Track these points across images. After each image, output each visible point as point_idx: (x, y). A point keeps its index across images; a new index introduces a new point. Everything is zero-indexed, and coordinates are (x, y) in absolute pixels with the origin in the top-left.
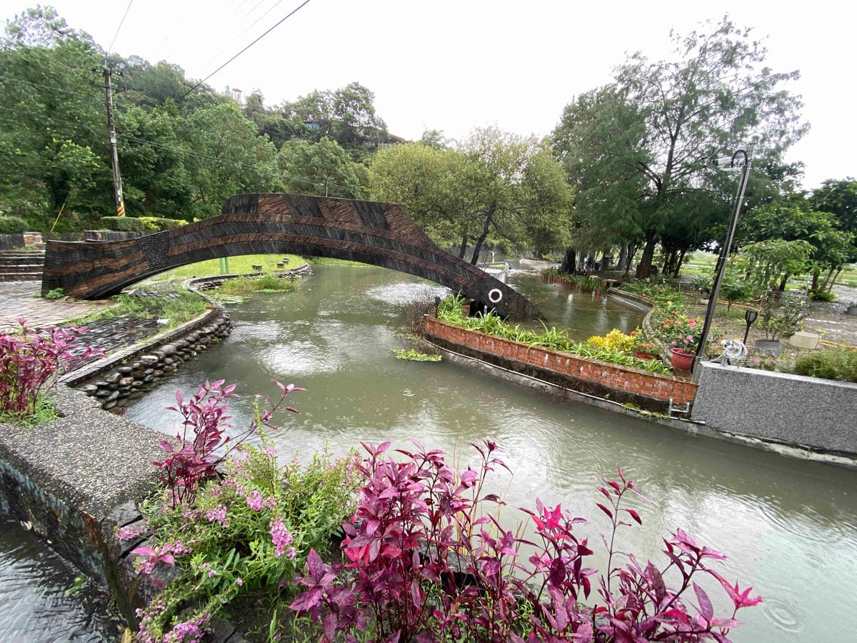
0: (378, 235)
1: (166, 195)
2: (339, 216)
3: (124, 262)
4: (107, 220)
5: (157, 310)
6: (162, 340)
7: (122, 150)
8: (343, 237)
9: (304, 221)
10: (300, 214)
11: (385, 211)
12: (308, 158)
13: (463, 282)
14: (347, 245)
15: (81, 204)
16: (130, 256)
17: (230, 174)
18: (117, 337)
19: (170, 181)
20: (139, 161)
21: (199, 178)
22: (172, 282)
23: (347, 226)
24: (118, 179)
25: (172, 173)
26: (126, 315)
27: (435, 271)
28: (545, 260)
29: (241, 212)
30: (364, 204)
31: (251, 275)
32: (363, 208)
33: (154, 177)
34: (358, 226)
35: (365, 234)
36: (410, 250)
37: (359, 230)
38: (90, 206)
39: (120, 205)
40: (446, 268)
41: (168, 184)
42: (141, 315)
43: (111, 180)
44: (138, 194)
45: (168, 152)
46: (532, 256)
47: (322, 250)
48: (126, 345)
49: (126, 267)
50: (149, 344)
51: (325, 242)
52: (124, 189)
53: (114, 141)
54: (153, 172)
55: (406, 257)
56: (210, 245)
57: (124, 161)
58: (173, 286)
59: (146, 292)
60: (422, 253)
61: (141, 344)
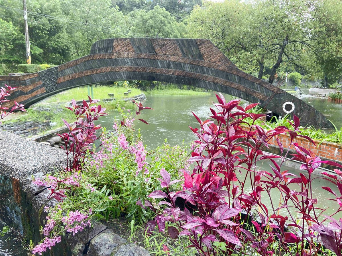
0: (194, 63)
1: (55, 50)
2: (167, 51)
3: (31, 87)
4: (21, 66)
5: (49, 118)
6: (53, 134)
7: (30, 23)
8: (169, 66)
9: (142, 56)
10: (141, 51)
11: (199, 45)
12: (145, 21)
13: (260, 96)
14: (172, 72)
15: (7, 58)
16: (35, 84)
17: (94, 35)
18: (26, 131)
19: (58, 42)
20: (39, 29)
21: (75, 39)
22: (58, 103)
23: (172, 58)
24: (28, 42)
25: (59, 36)
26: (32, 120)
27: (237, 89)
28: (332, 88)
29: (103, 52)
30: (185, 41)
31: (107, 100)
32: (183, 44)
33: (48, 40)
34: (179, 58)
35: (184, 63)
36: (218, 73)
37: (181, 61)
38: (11, 59)
39: (28, 58)
40: (246, 86)
41: (56, 43)
42: (41, 120)
43: (24, 42)
44: (39, 51)
45: (57, 22)
46: (320, 85)
47: (155, 76)
48: (32, 135)
49: (32, 91)
50: (45, 135)
51: (157, 70)
52: (31, 48)
53: (26, 17)
54: (47, 36)
55: (215, 79)
56: (83, 75)
57: (31, 30)
58: (59, 106)
59: (43, 108)
60: (227, 76)
61: (40, 135)
